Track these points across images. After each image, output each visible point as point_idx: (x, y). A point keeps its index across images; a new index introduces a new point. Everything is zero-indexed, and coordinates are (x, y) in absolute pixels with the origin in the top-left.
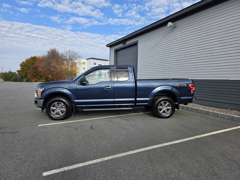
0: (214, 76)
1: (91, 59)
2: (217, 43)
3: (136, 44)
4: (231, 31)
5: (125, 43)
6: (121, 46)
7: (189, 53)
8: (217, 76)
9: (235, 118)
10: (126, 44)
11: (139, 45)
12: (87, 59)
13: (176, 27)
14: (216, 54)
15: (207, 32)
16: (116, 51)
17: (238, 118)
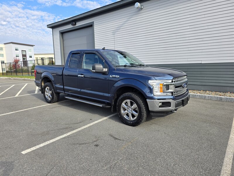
0: (187, 60)
1: (11, 44)
2: (188, 27)
3: (91, 26)
4: (203, 16)
5: (75, 24)
6: (70, 27)
7: (158, 37)
8: (189, 60)
9: (223, 98)
10: (77, 25)
11: (96, 28)
12: (5, 44)
13: (142, 9)
14: (188, 38)
15: (178, 16)
16: (62, 33)
17: (226, 98)
